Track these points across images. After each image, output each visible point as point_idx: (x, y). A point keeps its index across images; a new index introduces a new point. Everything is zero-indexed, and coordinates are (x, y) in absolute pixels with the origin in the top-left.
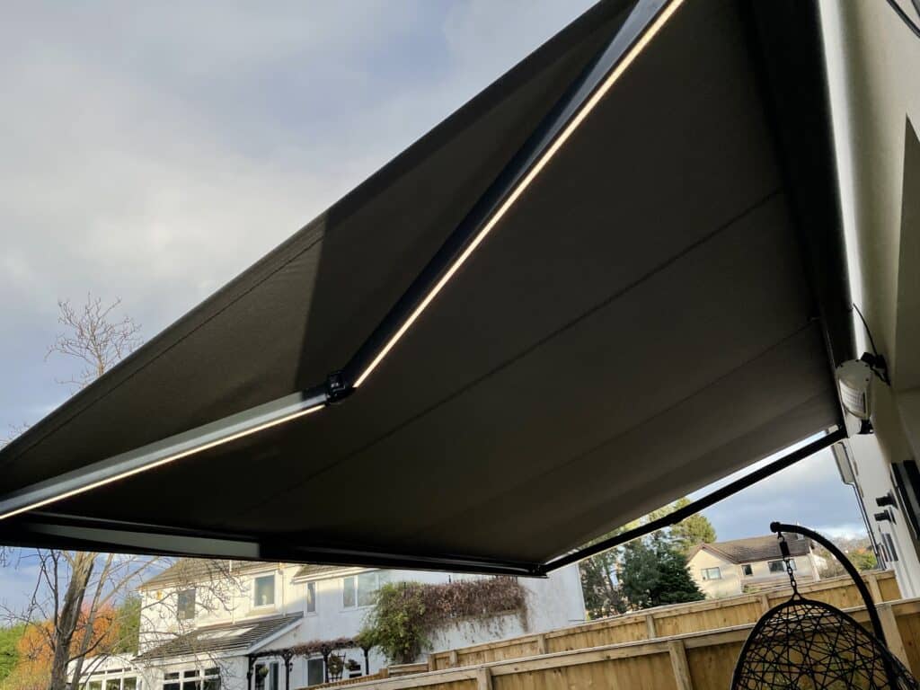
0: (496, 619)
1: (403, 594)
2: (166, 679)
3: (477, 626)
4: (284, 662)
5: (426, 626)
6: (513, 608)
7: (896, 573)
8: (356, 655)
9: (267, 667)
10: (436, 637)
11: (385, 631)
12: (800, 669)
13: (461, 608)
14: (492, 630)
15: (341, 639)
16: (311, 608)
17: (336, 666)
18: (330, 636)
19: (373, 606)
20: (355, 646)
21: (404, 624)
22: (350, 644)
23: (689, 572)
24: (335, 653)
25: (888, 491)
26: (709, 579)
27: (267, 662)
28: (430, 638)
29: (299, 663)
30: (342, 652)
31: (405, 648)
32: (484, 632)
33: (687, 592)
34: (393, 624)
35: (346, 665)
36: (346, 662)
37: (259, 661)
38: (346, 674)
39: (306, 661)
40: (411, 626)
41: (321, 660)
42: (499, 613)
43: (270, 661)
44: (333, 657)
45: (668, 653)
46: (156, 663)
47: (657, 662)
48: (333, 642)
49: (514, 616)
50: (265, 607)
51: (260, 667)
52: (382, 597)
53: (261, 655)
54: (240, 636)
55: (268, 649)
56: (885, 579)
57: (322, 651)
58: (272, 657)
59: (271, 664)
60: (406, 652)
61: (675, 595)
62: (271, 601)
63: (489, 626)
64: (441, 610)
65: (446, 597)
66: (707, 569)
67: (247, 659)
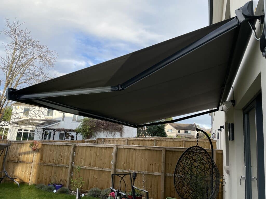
0: (114, 132)
1: (90, 121)
2: (18, 130)
3: (109, 133)
4: (53, 132)
5: (95, 130)
6: (119, 130)
7: (217, 141)
8: (74, 134)
9: (48, 132)
10: (97, 134)
11: (83, 130)
12: (195, 161)
13: (105, 128)
14: (112, 134)
15: (71, 129)
16: (63, 120)
17: (67, 135)
18: (68, 128)
19: (81, 122)
20: (74, 132)
21: (89, 129)
22: (73, 131)
23: (165, 129)
24: (68, 132)
25: (223, 125)
26: (169, 132)
27: (48, 131)
28: (95, 133)
29: (57, 133)
30: (70, 133)
31: (88, 135)
32: (110, 135)
33: (163, 134)
34: (86, 128)
35: (70, 136)
36: (71, 135)
37: (46, 130)
38: (70, 138)
39: (59, 133)
40: (91, 130)
41: (64, 133)
42: (115, 131)
43: (49, 131)
44: (67, 133)
45: (162, 150)
46: (16, 125)
47: (158, 152)
48: (68, 130)
49: (119, 132)
50: (50, 117)
51: (46, 132)
52: (84, 121)
53: (47, 129)
54: (41, 123)
55: (49, 128)
56: (214, 142)
57: (65, 131)
58: (50, 130)
59: (49, 132)
60: (88, 136)
61: (160, 134)
62: (52, 115)
63: (111, 133)
64: (100, 127)
65: (102, 124)
66: (169, 129)
67: (43, 130)
